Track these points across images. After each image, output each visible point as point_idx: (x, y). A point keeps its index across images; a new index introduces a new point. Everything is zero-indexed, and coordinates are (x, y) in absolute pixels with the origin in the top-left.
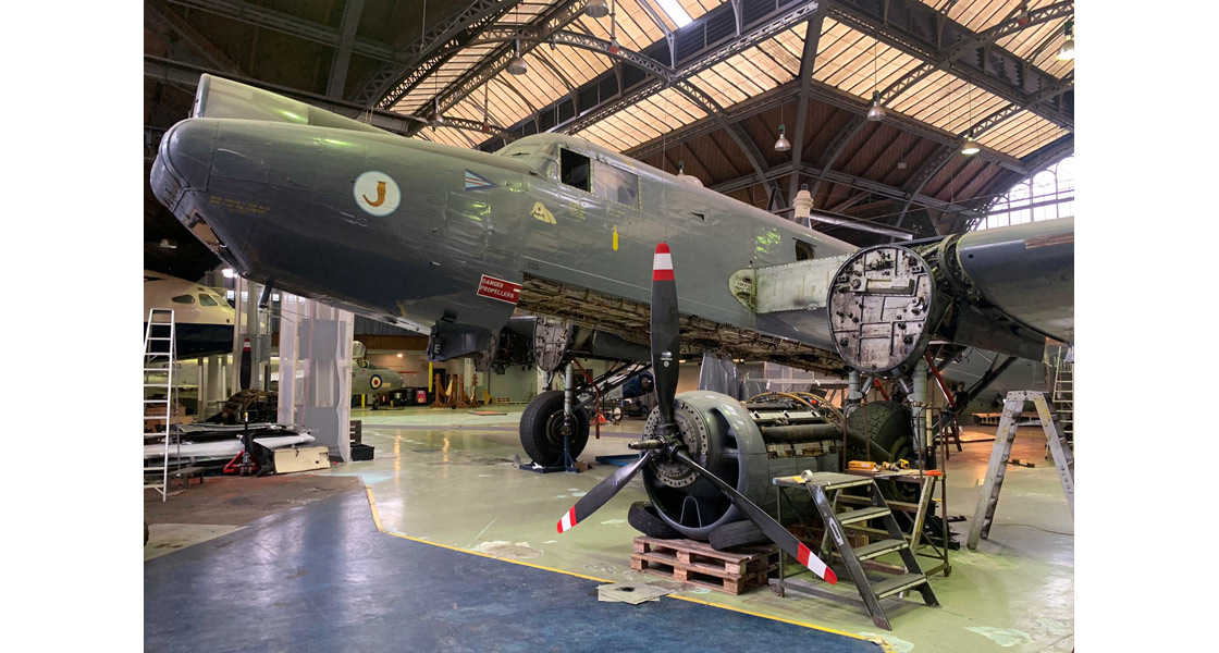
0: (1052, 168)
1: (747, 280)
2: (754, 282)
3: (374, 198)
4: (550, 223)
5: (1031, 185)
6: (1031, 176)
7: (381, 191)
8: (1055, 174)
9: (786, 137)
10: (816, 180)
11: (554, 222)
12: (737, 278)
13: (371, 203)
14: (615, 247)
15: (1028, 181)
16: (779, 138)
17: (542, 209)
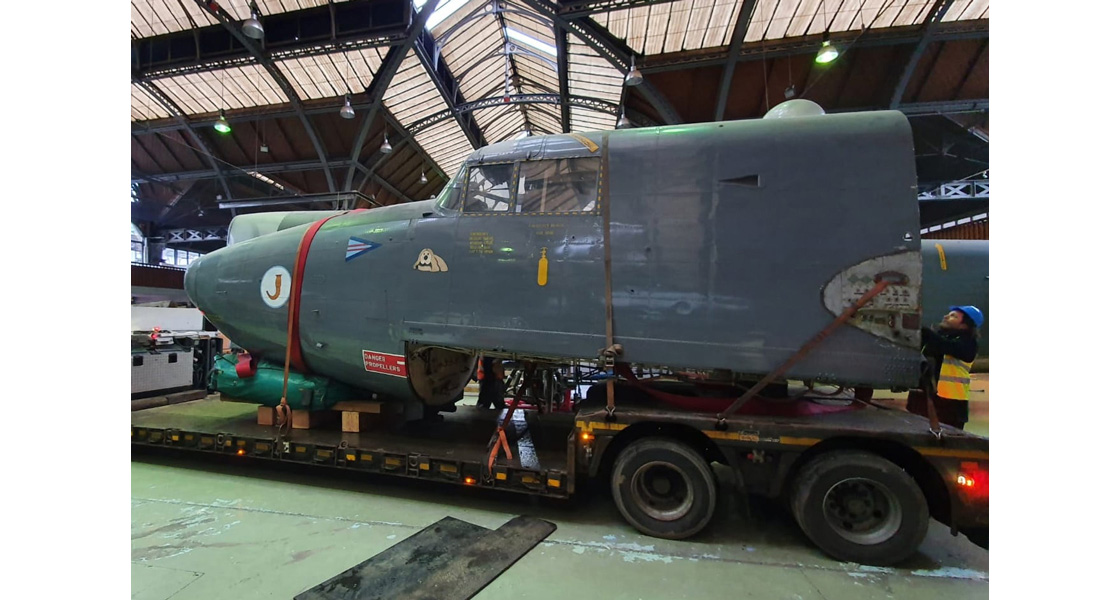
3: (274, 292)
4: (440, 273)
7: (278, 284)
11: (444, 268)
13: (271, 297)
14: (543, 281)
17: (429, 256)
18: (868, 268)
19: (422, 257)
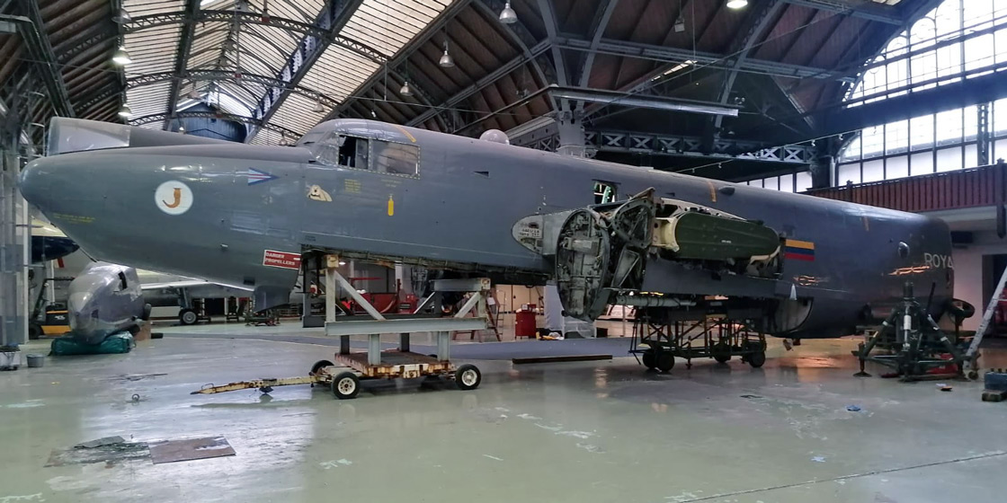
0: (931, 14)
1: (534, 225)
2: (541, 227)
3: (172, 202)
4: (326, 202)
5: (908, 37)
6: (908, 26)
7: (177, 195)
8: (934, 21)
9: (512, 7)
10: (587, 53)
11: (330, 199)
12: (522, 225)
13: (168, 206)
14: (391, 213)
15: (905, 33)
16: (504, 8)
17: (318, 191)
18: (527, 220)
19: (313, 190)
